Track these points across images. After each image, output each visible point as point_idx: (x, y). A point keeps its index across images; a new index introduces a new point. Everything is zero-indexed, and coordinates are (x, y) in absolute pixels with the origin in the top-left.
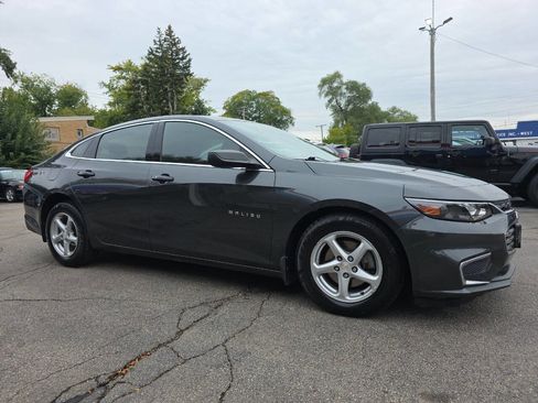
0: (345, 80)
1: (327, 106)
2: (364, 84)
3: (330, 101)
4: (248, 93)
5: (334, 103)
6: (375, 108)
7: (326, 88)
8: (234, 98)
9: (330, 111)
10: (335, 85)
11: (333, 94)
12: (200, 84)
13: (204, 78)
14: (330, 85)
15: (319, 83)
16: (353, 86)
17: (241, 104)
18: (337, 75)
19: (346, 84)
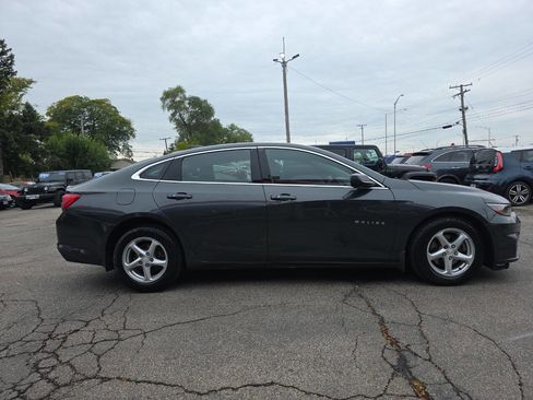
0: (187, 95)
1: (171, 120)
2: (205, 101)
3: (173, 115)
4: (78, 99)
5: (177, 117)
6: (217, 124)
7: (168, 101)
8: (61, 103)
9: (173, 125)
10: (178, 99)
11: (176, 108)
12: (24, 84)
13: (28, 78)
14: (173, 98)
15: (161, 95)
16: (195, 102)
17: (69, 111)
18: (179, 90)
19: (190, 99)
